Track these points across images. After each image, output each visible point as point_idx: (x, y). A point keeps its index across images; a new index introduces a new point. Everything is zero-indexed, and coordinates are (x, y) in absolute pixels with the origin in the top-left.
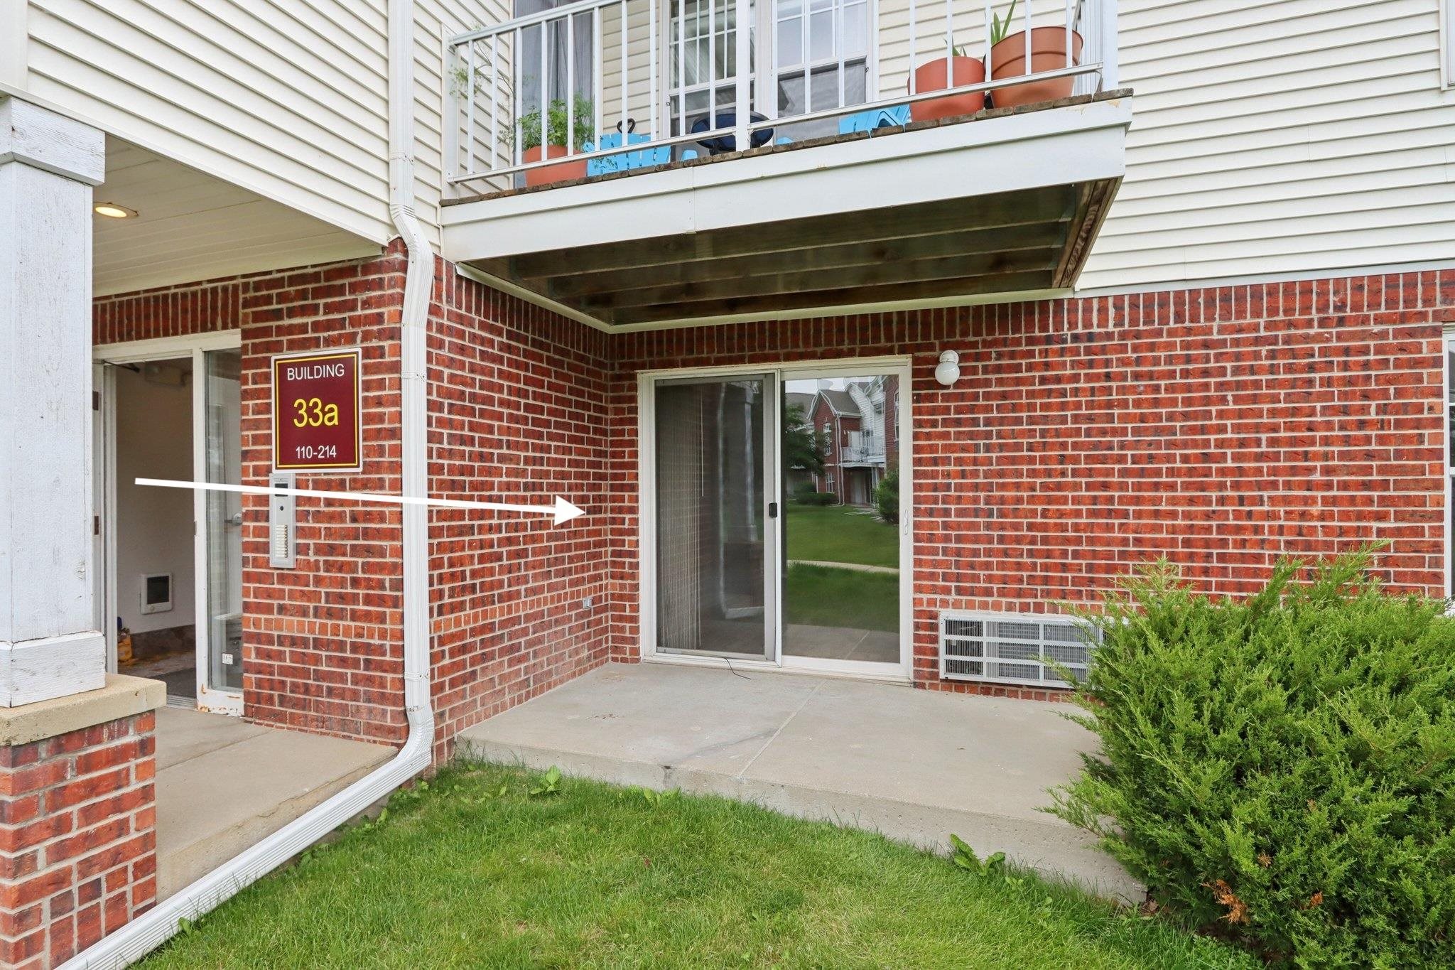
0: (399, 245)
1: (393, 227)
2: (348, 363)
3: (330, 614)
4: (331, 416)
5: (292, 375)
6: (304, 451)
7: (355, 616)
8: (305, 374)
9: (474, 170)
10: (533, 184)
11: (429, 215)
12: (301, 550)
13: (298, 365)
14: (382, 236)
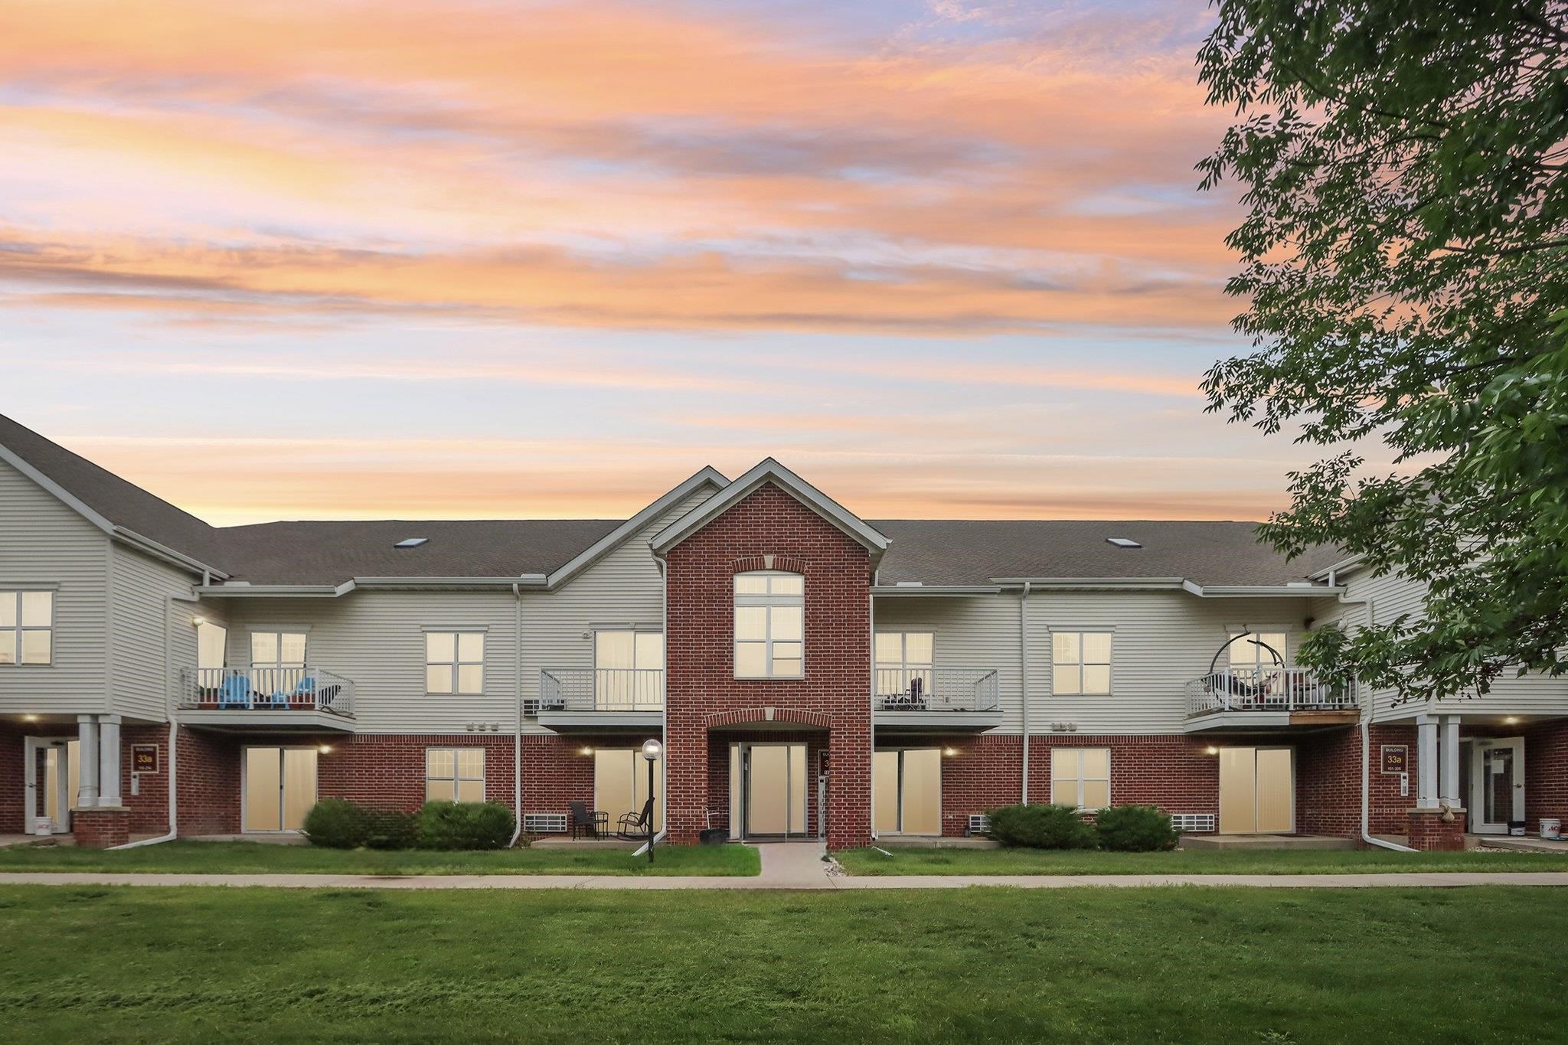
0: (168, 723)
1: (166, 718)
2: (155, 748)
3: (149, 806)
4: (149, 760)
5: (138, 749)
6: (141, 768)
7: (157, 806)
8: (142, 750)
9: (186, 702)
10: (201, 707)
11: (175, 713)
12: (140, 791)
13: (140, 747)
14: (164, 721)
